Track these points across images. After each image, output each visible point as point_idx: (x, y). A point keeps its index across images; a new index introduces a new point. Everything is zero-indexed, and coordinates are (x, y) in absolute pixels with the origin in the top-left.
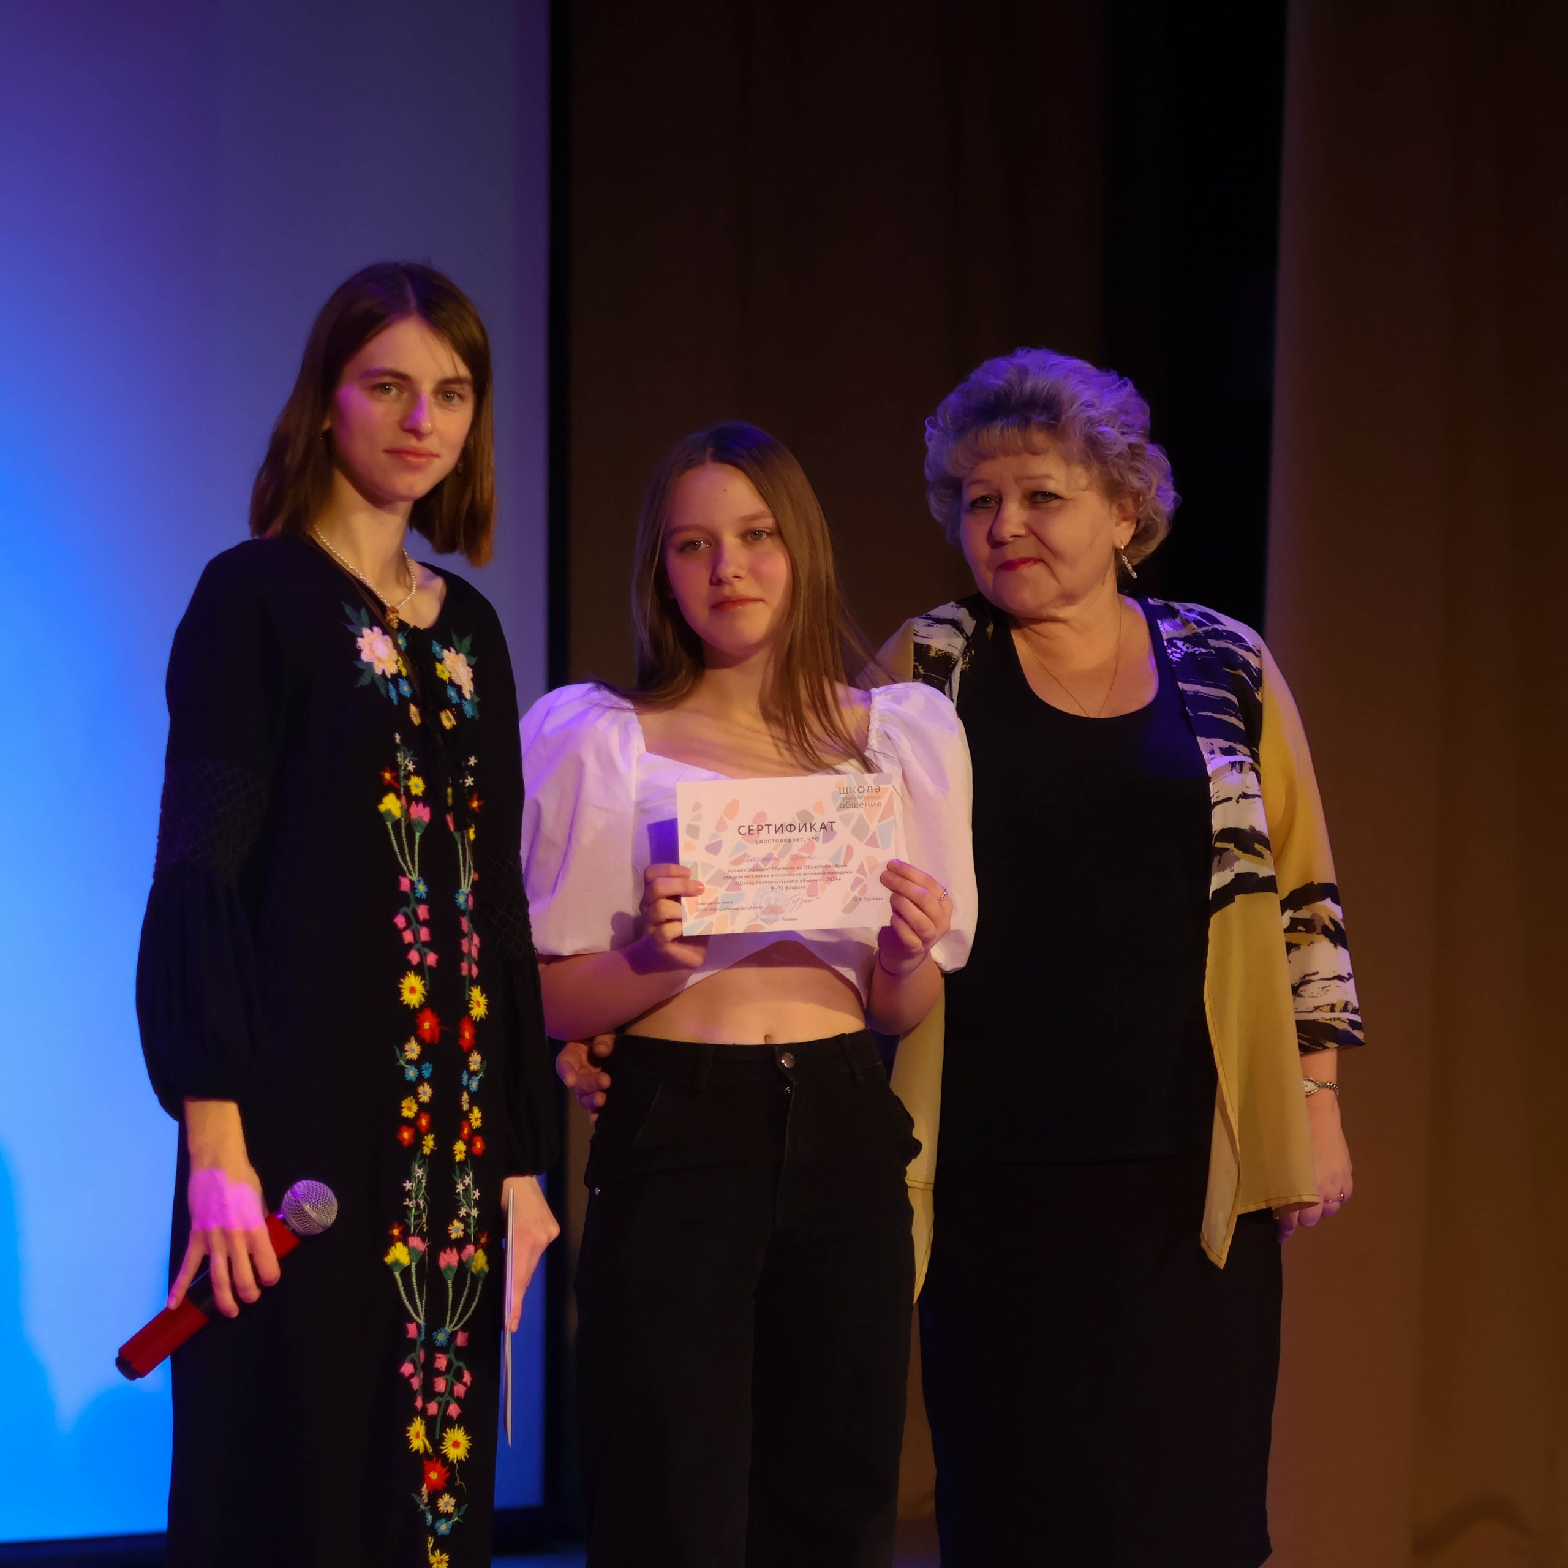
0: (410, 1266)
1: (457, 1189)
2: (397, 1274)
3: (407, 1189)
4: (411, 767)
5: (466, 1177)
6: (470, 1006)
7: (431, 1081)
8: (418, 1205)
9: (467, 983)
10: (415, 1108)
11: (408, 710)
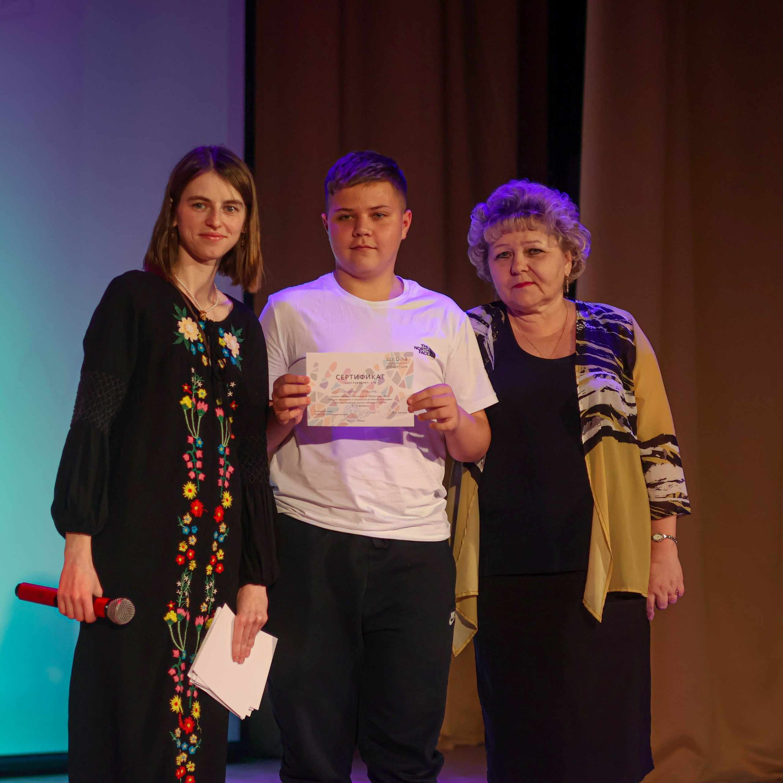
0: (177, 623)
1: (206, 588)
2: (170, 626)
3: (178, 585)
4: (200, 385)
5: (211, 582)
6: (223, 501)
7: (196, 535)
8: (184, 594)
9: (222, 490)
10: (186, 547)
11: (201, 358)
